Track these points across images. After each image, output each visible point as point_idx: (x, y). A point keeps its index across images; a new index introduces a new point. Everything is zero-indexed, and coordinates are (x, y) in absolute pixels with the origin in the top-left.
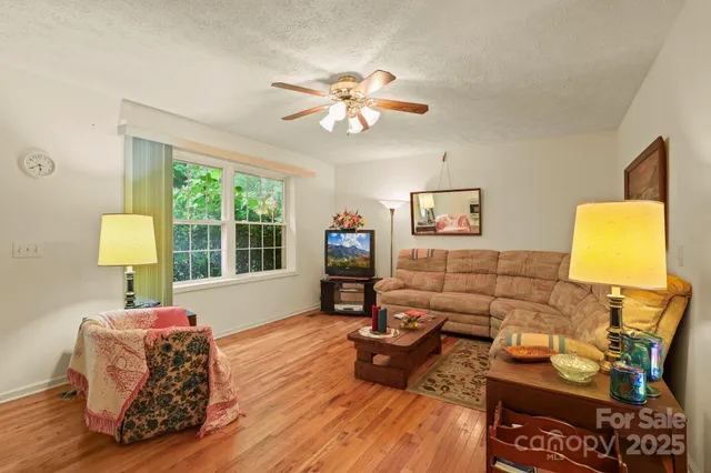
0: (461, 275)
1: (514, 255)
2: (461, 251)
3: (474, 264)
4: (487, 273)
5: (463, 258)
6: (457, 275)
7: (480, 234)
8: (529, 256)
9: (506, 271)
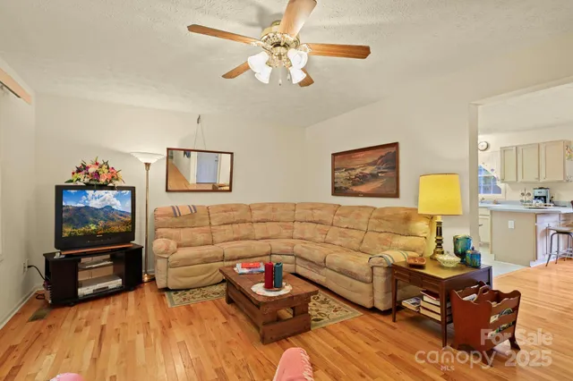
0: (226, 227)
1: (262, 206)
2: (223, 206)
3: (236, 215)
4: (244, 222)
5: (225, 212)
6: (222, 227)
7: (230, 190)
8: (274, 206)
9: (259, 219)
